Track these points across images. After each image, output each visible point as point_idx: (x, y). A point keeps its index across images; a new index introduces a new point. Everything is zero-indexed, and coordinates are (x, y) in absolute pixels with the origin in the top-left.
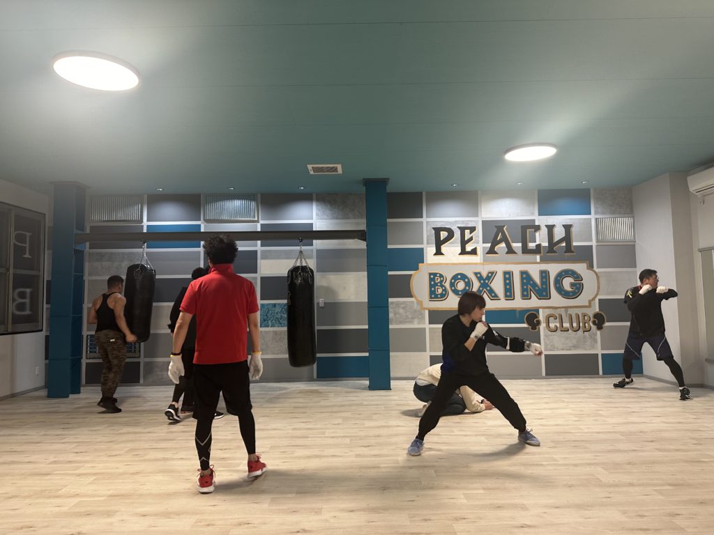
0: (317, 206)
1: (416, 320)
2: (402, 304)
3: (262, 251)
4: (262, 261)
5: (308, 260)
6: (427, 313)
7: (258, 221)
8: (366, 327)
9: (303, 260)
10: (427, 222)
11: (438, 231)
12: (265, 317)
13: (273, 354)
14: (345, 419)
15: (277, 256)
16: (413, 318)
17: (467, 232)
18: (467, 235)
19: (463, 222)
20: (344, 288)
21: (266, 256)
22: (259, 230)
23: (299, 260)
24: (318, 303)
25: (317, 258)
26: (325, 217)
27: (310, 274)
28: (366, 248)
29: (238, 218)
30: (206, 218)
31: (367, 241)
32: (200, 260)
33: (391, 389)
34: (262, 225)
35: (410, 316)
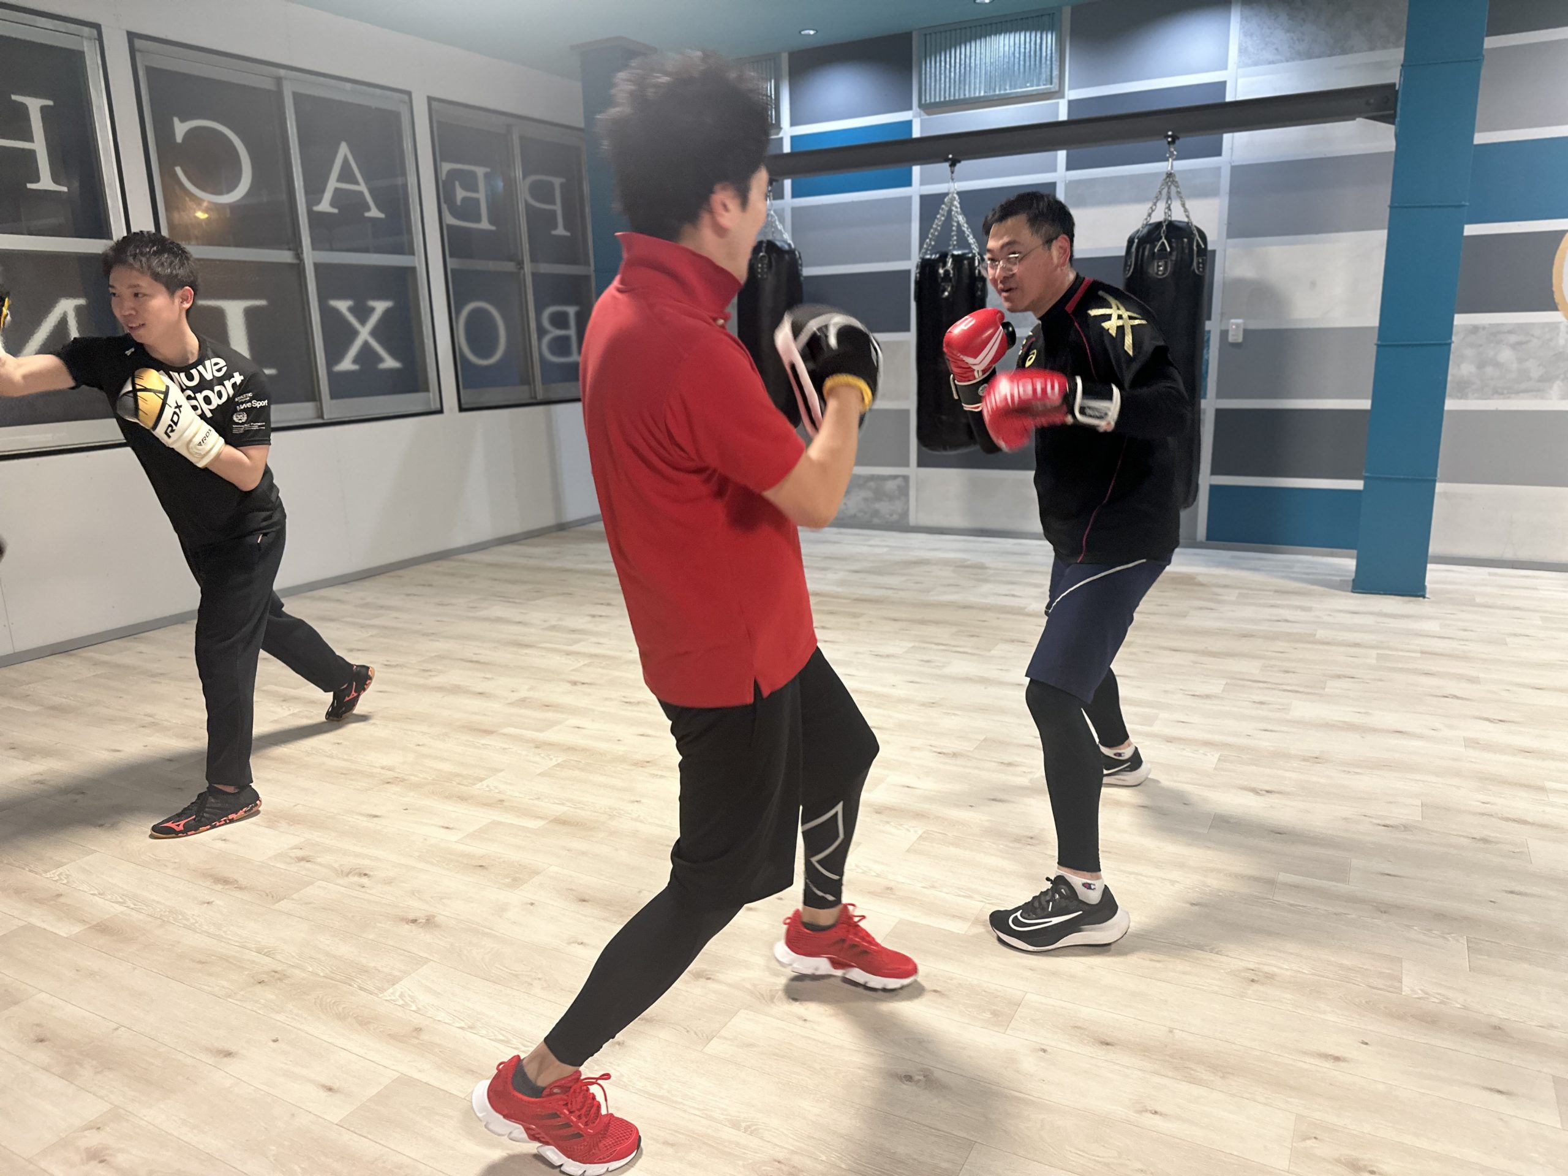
0: (1245, 18)
1: (1558, 384)
2: (1510, 332)
3: (1071, 184)
5: (1189, 204)
7: (1059, 94)
8: (1366, 404)
9: (1175, 203)
15: (1113, 195)
16: (1547, 379)
20: (1313, 284)
21: (1079, 196)
22: (1062, 119)
23: (1161, 204)
24: (1224, 334)
25: (1234, 191)
26: (1268, 55)
27: (1198, 245)
28: (1394, 149)
29: (1006, 90)
30: (926, 100)
31: (1397, 120)
32: (909, 221)
33: (1424, 597)
34: (1070, 102)
35: (1535, 373)
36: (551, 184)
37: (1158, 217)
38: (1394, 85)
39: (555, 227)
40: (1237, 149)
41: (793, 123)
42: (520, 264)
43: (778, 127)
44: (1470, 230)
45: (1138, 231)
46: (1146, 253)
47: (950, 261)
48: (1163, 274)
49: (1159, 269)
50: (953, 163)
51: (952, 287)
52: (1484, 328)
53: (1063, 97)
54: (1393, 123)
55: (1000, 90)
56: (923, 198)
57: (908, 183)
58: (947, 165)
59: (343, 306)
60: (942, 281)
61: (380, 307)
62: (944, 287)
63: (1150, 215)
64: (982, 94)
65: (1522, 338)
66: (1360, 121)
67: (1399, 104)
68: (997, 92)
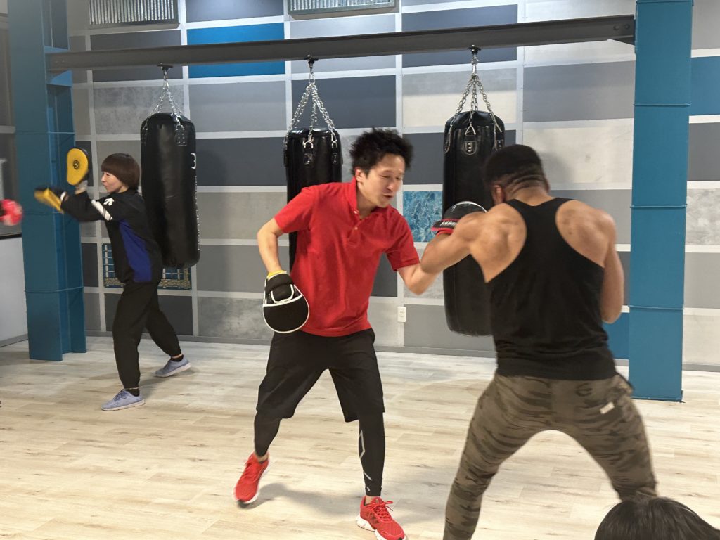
3: (406, 78)
4: (407, 99)
7: (395, 8)
8: (627, 248)
15: (436, 87)
21: (414, 87)
22: (399, 29)
23: (469, 98)
25: (527, 87)
27: (497, 131)
28: (635, 59)
29: (355, 4)
30: (294, 8)
31: (636, 42)
32: (284, 100)
33: (681, 402)
34: (404, 16)
37: (467, 108)
38: (632, 17)
40: (529, 55)
41: (188, 21)
43: (176, 21)
44: (694, 120)
45: (453, 118)
46: (459, 135)
47: (310, 136)
48: (472, 152)
49: (469, 148)
50: (311, 62)
51: (313, 156)
52: (712, 192)
53: (398, 11)
54: (633, 44)
55: (350, 4)
56: (294, 83)
57: (282, 71)
58: (307, 62)
60: (306, 152)
62: (307, 156)
63: (461, 106)
64: (337, 6)
66: (610, 41)
67: (636, 31)
68: (348, 5)
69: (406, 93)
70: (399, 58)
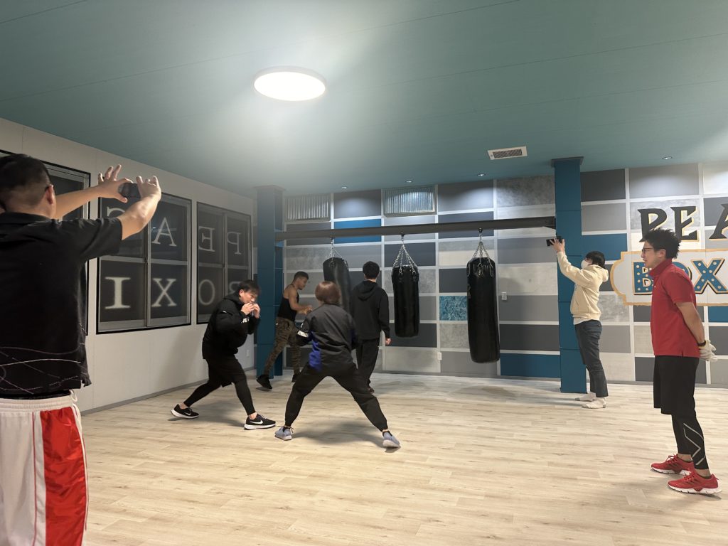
0: (498, 192)
1: (618, 316)
3: (440, 243)
4: (441, 253)
5: (488, 251)
6: (631, 308)
7: (435, 213)
8: (557, 323)
9: (483, 251)
10: (631, 203)
11: (645, 213)
12: (445, 310)
13: (453, 347)
14: (535, 422)
15: (455, 248)
16: (614, 315)
17: (684, 213)
18: (684, 216)
19: (678, 201)
20: (530, 281)
21: (444, 248)
22: (437, 222)
23: (479, 251)
24: (500, 297)
25: (498, 248)
26: (507, 204)
27: (491, 265)
29: (416, 210)
30: (386, 212)
31: (556, 228)
34: (439, 216)
35: (610, 313)
36: (236, 235)
38: (554, 217)
39: (236, 251)
40: (499, 234)
41: (335, 218)
42: (224, 266)
43: (329, 218)
45: (470, 260)
46: (474, 268)
49: (479, 273)
50: (403, 236)
56: (387, 246)
58: (400, 235)
59: (158, 280)
61: (171, 281)
63: (475, 255)
65: (604, 300)
66: (543, 227)
67: (556, 223)
69: (440, 250)
70: (437, 234)
